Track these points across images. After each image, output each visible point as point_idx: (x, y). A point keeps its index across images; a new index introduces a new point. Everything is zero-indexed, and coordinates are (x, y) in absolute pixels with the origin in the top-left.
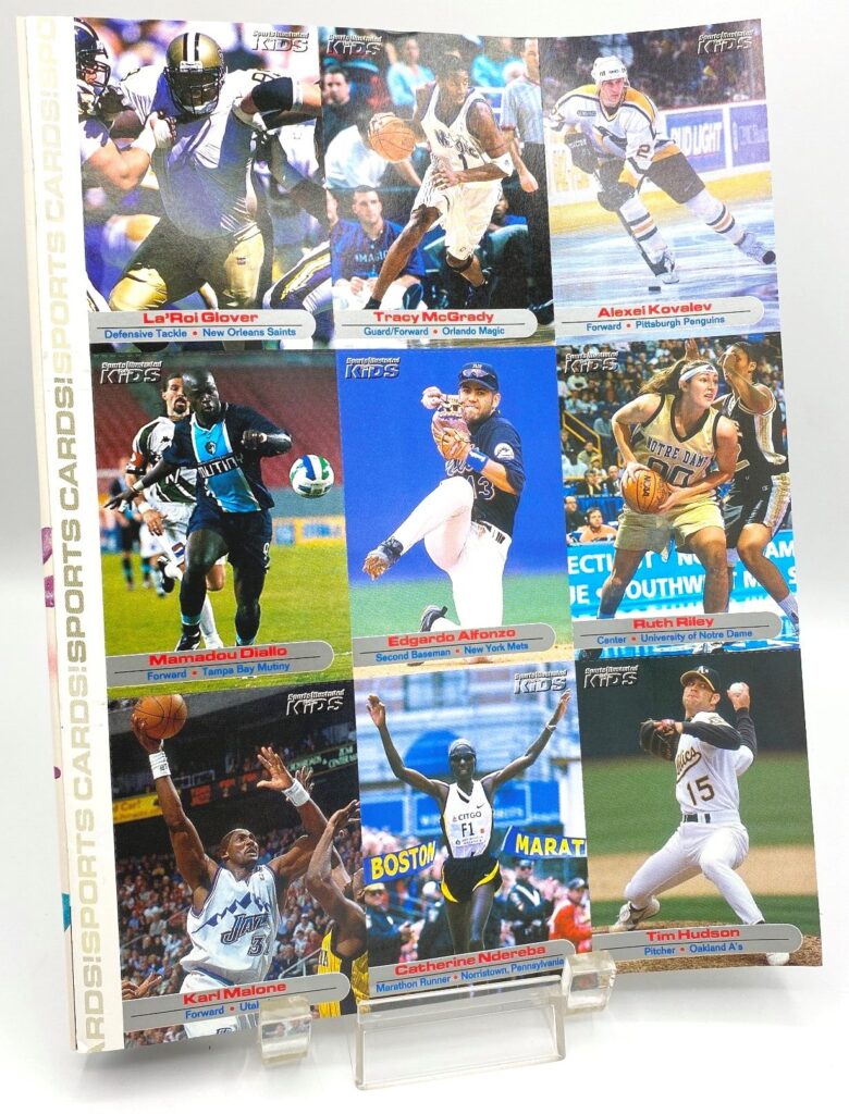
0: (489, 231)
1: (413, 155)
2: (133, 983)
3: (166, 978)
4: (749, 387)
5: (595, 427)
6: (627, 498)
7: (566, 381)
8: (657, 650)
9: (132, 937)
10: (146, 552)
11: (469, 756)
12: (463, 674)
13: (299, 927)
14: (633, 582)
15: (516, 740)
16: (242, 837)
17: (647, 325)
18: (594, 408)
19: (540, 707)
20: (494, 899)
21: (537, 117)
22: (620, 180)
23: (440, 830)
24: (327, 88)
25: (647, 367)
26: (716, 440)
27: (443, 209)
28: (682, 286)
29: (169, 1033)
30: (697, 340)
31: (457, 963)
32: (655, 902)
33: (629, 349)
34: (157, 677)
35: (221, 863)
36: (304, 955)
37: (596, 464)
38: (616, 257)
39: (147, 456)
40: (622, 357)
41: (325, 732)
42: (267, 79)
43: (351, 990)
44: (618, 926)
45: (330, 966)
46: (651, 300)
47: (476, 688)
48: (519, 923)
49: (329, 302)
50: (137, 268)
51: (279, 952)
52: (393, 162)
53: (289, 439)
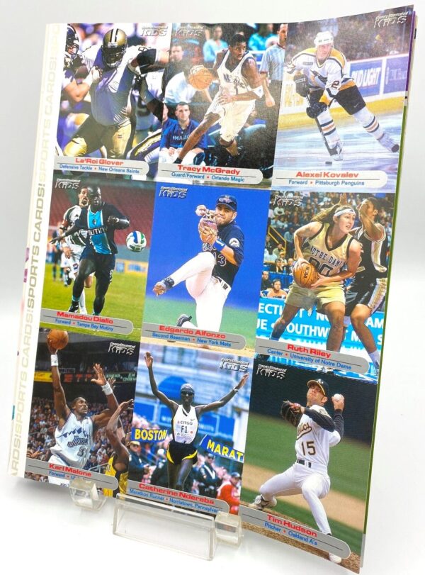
0: (245, 127)
1: (210, 87)
2: (31, 451)
3: (44, 453)
4: (372, 225)
5: (285, 236)
6: (295, 277)
7: (273, 210)
8: (297, 364)
9: (33, 431)
10: (62, 265)
11: (191, 393)
12: (194, 351)
13: (100, 450)
14: (291, 324)
15: (216, 392)
16: (82, 402)
17: (322, 183)
18: (286, 226)
19: (232, 378)
20: (192, 468)
21: (280, 66)
22: (320, 101)
23: (171, 426)
24: (173, 53)
25: (317, 206)
26: (349, 252)
27: (221, 115)
28: (345, 162)
29: (42, 478)
30: (347, 194)
31: (169, 492)
32: (274, 500)
33: (309, 196)
34: (59, 322)
35: (72, 411)
36: (101, 463)
37: (282, 256)
38: (311, 144)
39: (69, 223)
40: (305, 200)
41: (124, 364)
42: (145, 50)
43: (118, 488)
44: (253, 505)
45: (111, 473)
46: (326, 169)
47: (200, 360)
48: (202, 484)
49: (157, 158)
50: (76, 137)
51: (90, 458)
52: (199, 90)
53: (128, 222)
